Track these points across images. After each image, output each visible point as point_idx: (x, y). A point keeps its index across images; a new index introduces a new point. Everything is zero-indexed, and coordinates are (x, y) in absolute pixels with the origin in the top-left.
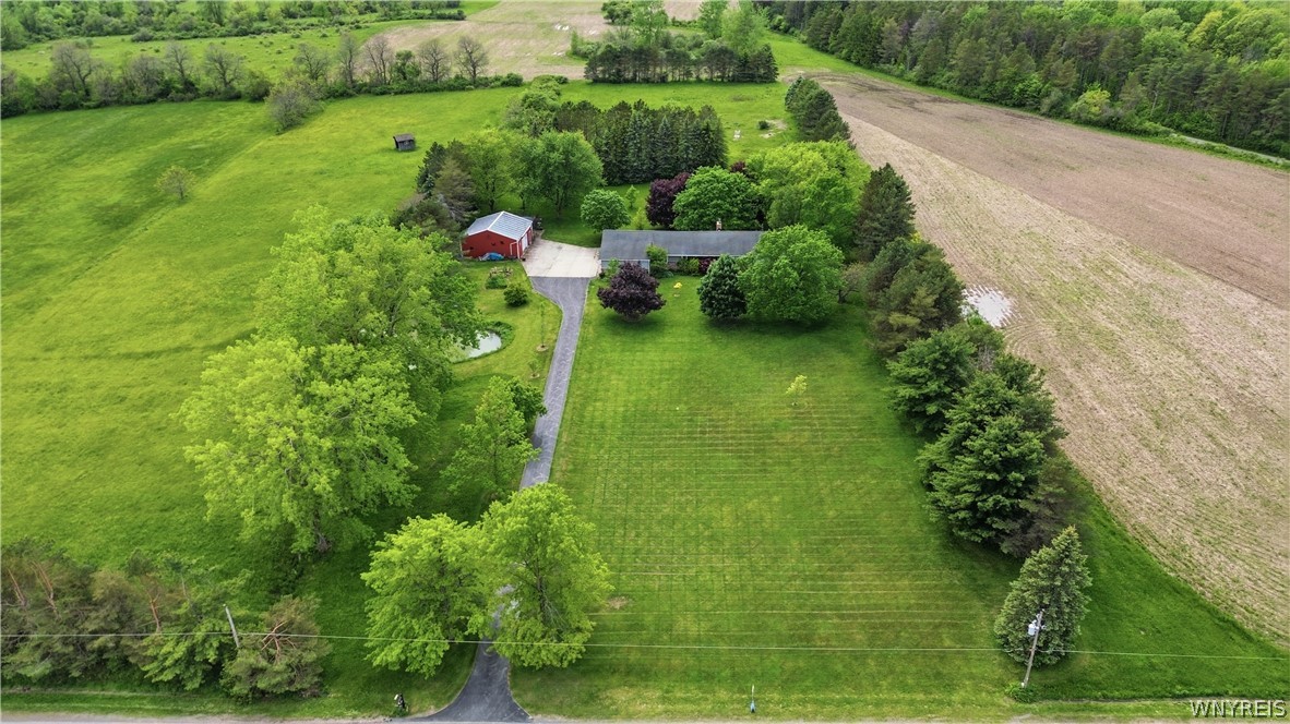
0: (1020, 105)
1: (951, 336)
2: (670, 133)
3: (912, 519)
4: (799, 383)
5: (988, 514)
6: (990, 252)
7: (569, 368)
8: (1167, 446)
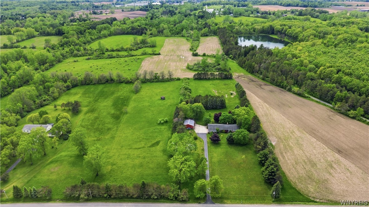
0: (282, 87)
1: (266, 151)
2: (216, 101)
3: (261, 179)
4: (244, 156)
5: (270, 178)
6: (274, 128)
7: (207, 152)
8: (297, 167)
